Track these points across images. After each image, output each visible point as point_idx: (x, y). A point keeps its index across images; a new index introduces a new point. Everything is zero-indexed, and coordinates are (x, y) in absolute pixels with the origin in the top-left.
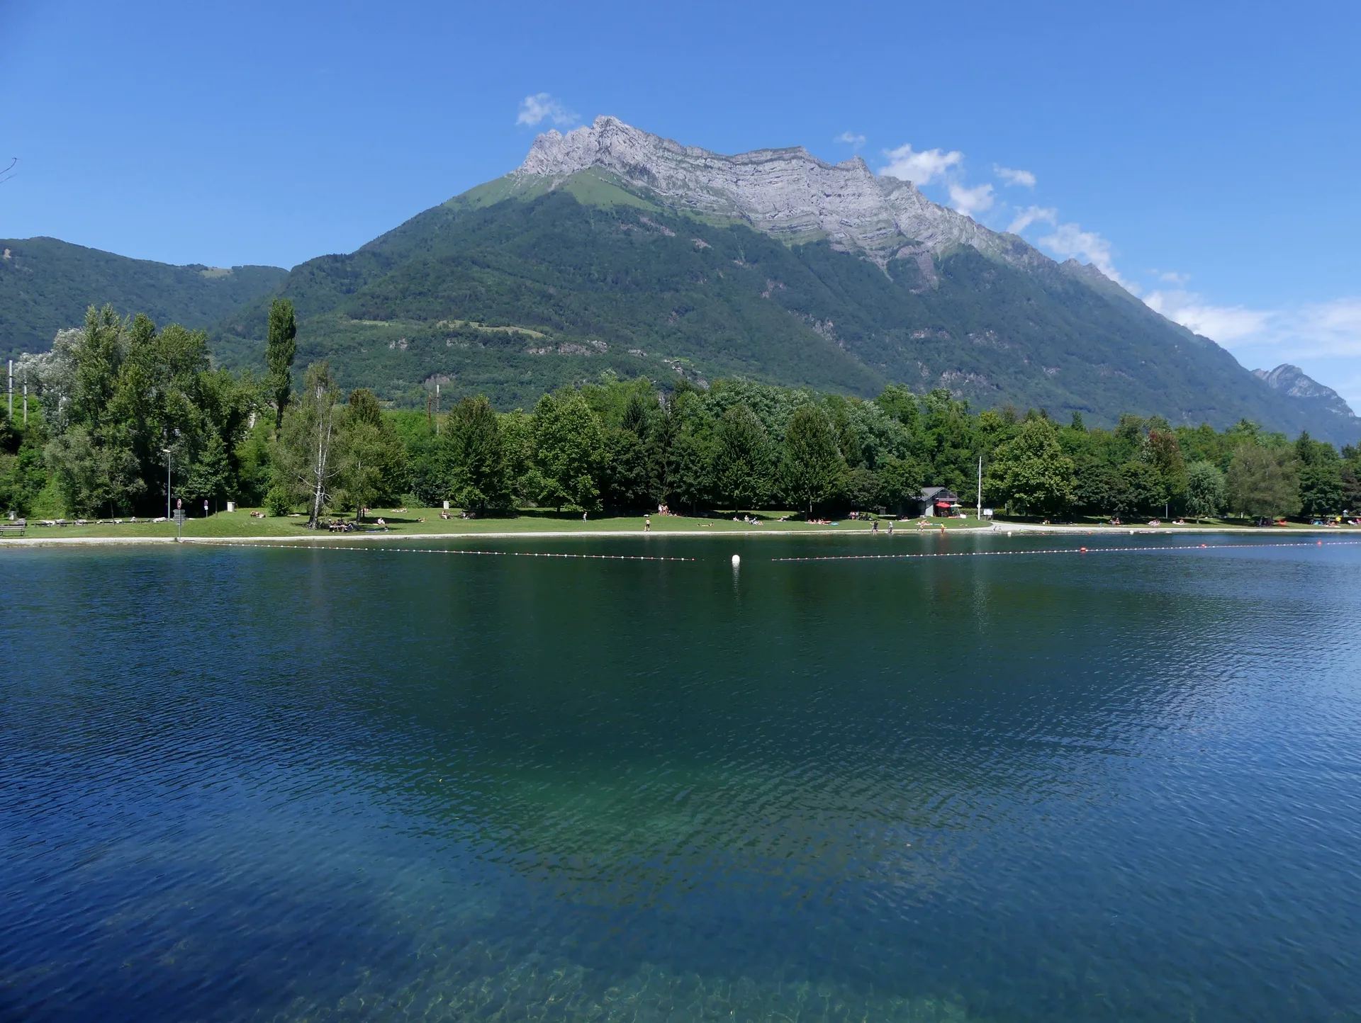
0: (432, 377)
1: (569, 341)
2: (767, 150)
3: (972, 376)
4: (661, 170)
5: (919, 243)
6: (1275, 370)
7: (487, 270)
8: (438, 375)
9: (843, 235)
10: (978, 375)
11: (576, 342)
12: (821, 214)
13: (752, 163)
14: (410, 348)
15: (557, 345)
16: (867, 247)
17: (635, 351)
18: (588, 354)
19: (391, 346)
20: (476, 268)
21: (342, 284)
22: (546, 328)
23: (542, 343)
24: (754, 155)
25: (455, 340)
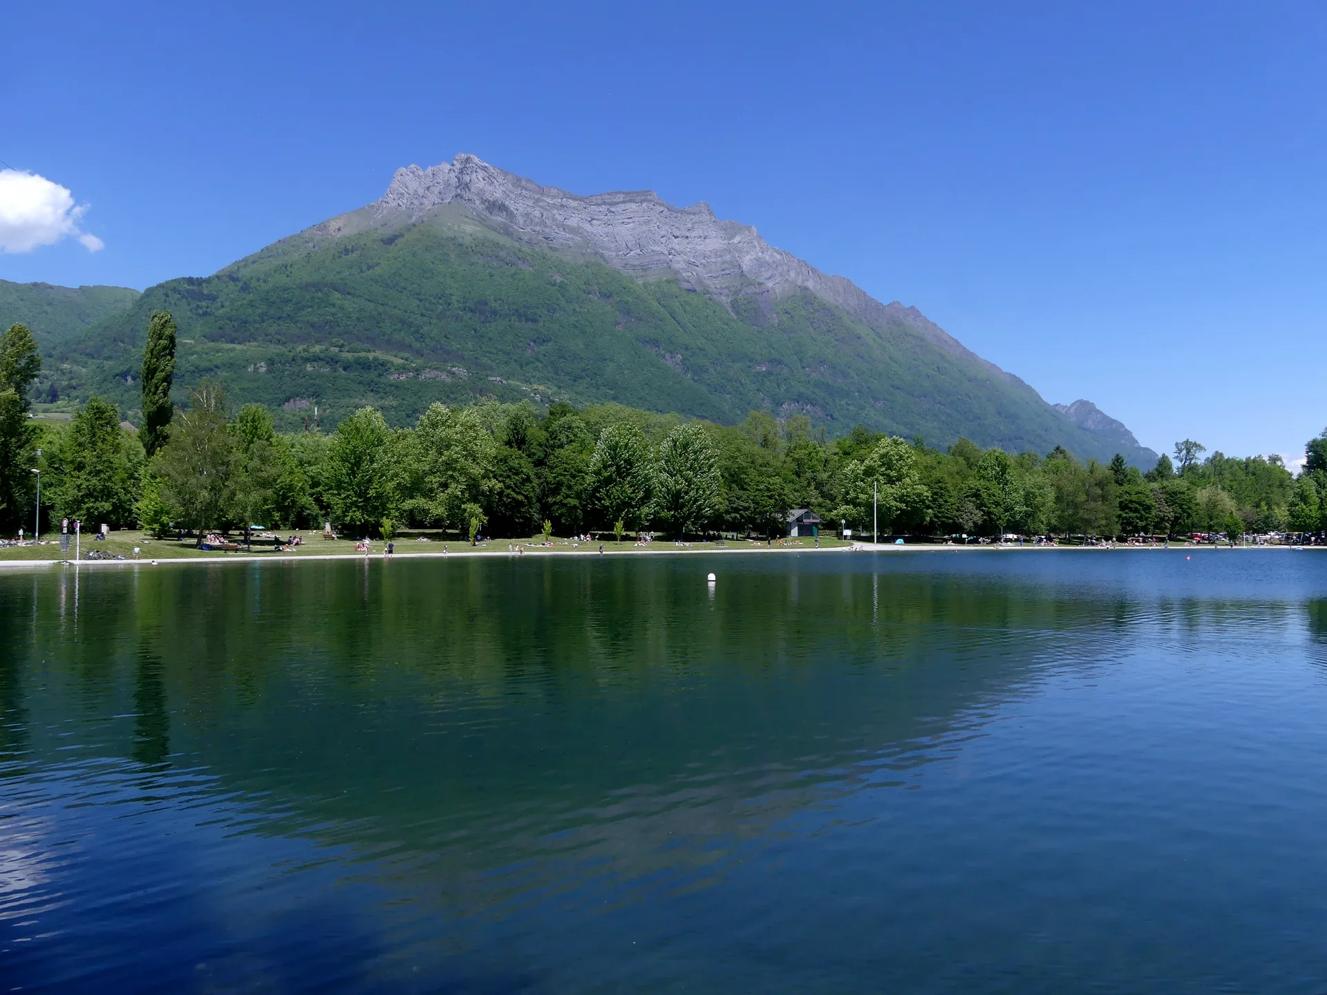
0: (292, 401)
1: (430, 367)
2: (620, 193)
3: (809, 407)
4: (519, 207)
5: (760, 284)
6: (1072, 405)
7: (349, 297)
8: (298, 398)
9: (690, 274)
10: (814, 406)
11: (436, 369)
12: (670, 254)
13: (605, 203)
14: (269, 371)
15: (418, 371)
16: (712, 286)
17: (494, 379)
18: (448, 380)
19: (249, 370)
20: (337, 295)
21: (198, 306)
22: (406, 355)
23: (403, 369)
24: (607, 197)
25: (315, 364)
